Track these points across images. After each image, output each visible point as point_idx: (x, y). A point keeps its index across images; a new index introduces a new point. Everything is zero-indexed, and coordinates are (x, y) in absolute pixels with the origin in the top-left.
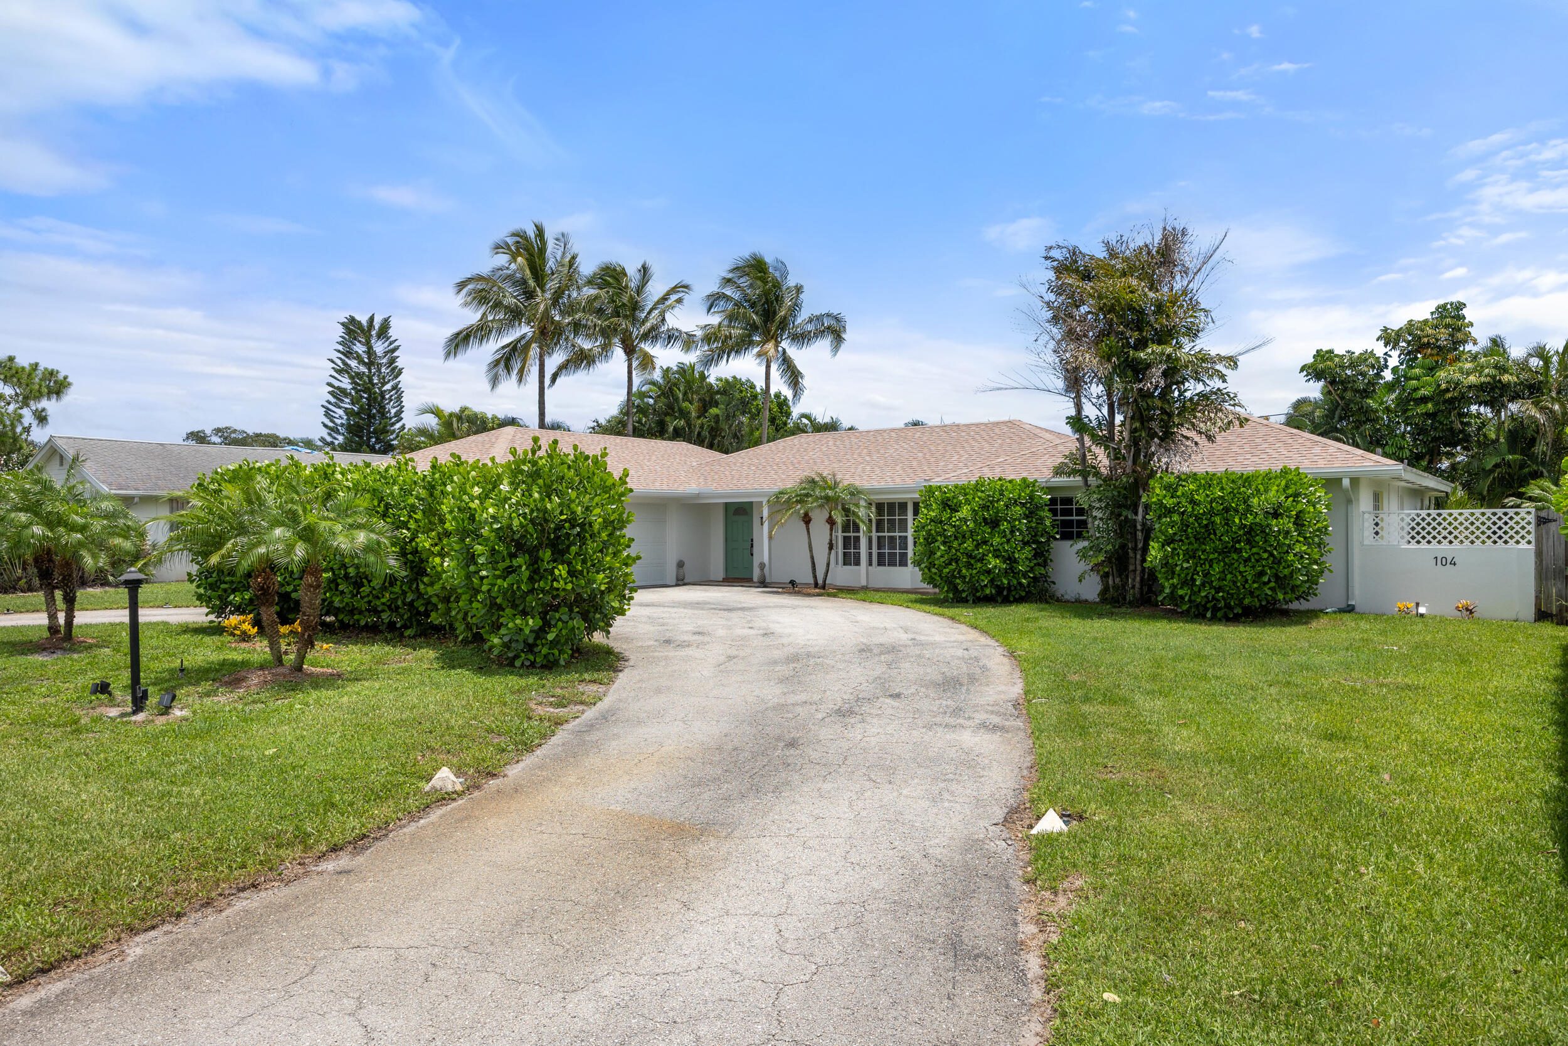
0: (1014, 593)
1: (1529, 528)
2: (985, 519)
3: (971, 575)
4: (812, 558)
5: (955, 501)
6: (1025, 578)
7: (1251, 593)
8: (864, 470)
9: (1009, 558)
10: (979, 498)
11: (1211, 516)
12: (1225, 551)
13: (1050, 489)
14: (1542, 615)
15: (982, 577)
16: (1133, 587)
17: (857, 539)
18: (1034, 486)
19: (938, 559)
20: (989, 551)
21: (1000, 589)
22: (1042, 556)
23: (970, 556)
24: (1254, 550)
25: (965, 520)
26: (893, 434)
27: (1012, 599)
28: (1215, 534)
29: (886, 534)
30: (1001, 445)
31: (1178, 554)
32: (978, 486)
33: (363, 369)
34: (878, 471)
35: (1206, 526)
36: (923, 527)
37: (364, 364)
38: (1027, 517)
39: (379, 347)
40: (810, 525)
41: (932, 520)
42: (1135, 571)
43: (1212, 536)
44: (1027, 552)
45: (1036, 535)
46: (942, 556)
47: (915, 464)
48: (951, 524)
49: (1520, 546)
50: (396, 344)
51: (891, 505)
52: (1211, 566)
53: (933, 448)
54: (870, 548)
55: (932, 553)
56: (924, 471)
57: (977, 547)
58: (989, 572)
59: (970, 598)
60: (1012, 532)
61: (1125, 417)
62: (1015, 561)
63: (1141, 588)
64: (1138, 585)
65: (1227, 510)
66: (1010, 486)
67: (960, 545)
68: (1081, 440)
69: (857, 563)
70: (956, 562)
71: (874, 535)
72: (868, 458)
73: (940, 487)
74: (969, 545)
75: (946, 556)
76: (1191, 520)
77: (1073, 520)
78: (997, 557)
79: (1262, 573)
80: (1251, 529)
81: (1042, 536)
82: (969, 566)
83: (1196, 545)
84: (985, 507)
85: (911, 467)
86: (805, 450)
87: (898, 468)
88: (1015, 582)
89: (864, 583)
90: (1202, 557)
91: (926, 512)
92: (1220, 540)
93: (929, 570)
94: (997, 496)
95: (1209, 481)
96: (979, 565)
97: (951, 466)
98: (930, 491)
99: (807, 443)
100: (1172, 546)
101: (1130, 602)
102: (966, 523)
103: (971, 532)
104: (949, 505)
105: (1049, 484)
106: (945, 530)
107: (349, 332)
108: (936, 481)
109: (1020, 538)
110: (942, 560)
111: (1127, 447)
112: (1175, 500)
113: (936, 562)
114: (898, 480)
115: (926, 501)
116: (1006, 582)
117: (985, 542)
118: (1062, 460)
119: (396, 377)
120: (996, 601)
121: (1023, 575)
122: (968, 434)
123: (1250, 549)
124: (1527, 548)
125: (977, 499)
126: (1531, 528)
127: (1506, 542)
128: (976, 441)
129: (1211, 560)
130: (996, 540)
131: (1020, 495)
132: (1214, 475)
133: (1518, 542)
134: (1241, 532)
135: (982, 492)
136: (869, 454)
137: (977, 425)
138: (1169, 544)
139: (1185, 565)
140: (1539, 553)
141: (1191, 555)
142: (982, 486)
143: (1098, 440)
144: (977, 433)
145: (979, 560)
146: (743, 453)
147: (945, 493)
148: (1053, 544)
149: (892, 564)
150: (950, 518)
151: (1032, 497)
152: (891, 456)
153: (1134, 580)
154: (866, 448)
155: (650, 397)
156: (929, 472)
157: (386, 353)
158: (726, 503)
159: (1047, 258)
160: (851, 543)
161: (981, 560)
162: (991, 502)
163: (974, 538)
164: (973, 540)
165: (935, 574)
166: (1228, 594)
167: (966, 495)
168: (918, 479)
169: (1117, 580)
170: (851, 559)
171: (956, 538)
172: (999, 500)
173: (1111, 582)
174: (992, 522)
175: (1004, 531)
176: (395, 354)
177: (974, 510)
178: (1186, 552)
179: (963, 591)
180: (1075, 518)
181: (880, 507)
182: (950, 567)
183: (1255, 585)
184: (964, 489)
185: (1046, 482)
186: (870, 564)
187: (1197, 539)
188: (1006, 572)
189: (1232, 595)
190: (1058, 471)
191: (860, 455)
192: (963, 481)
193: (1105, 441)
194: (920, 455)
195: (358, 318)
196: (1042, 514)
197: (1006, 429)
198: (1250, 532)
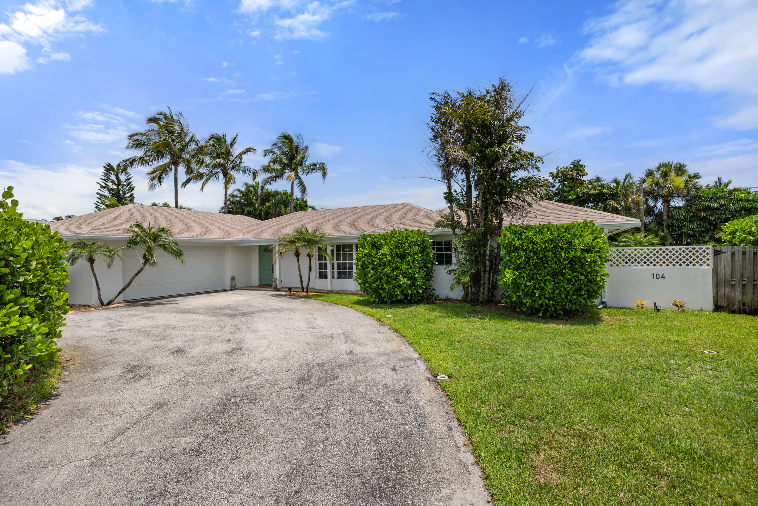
0: (414, 298)
1: (707, 257)
2: (397, 254)
3: (389, 287)
4: (301, 275)
5: (379, 243)
6: (420, 289)
7: (571, 301)
8: (329, 228)
9: (412, 278)
10: (394, 241)
11: (545, 252)
12: (554, 275)
13: (432, 237)
14: (717, 308)
15: (396, 290)
16: (483, 293)
17: (326, 264)
18: (424, 234)
19: (369, 278)
20: (400, 274)
21: (406, 296)
22: (429, 276)
23: (388, 276)
24: (575, 274)
25: (385, 255)
26: (346, 210)
27: (413, 301)
28: (548, 264)
29: (342, 262)
30: (401, 214)
31: (523, 276)
32: (393, 234)
33: (115, 187)
34: (337, 228)
35: (542, 258)
36: (360, 259)
37: (115, 184)
38: (421, 252)
39: (123, 177)
40: (299, 258)
41: (365, 255)
42: (484, 284)
43: (546, 265)
44: (422, 274)
45: (426, 263)
46: (372, 277)
47: (356, 224)
48: (377, 257)
49: (703, 267)
50: (131, 176)
51: (344, 246)
52: (545, 284)
53: (366, 216)
54: (333, 268)
55: (366, 274)
56: (361, 228)
57: (393, 271)
58: (400, 286)
59: (389, 301)
60: (413, 262)
61: (479, 192)
62: (415, 279)
63: (488, 295)
64: (486, 292)
65: (555, 248)
66: (411, 234)
67: (382, 270)
68: (451, 208)
69: (326, 277)
70: (380, 280)
71: (335, 262)
72: (332, 222)
73: (370, 235)
74: (388, 270)
75: (374, 277)
76: (532, 254)
77: (443, 254)
78: (404, 277)
79: (580, 289)
80: (572, 259)
81: (429, 263)
82: (388, 282)
83: (535, 271)
84: (396, 247)
85: (354, 226)
86: (302, 218)
87: (347, 226)
88: (415, 292)
89: (329, 288)
90: (539, 278)
91: (362, 250)
92: (551, 267)
93: (364, 284)
94: (404, 240)
95: (541, 229)
96: (394, 282)
97: (375, 225)
98: (364, 237)
99: (303, 215)
100: (519, 271)
101: (481, 302)
102: (386, 256)
103: (389, 262)
104: (376, 246)
105: (433, 234)
106: (373, 261)
107: (107, 170)
108: (368, 232)
109: (418, 265)
110: (372, 279)
111: (481, 210)
112: (521, 242)
113: (368, 280)
114: (347, 232)
115: (362, 244)
116: (410, 292)
117: (397, 268)
118: (441, 219)
119: (131, 191)
120: (403, 303)
121: (420, 287)
122: (384, 210)
123: (572, 273)
124: (708, 269)
125: (392, 242)
126: (710, 257)
127: (694, 265)
128: (388, 213)
129: (545, 280)
130: (405, 267)
131: (417, 239)
132: (544, 225)
133: (701, 265)
134: (567, 262)
135: (395, 238)
136: (333, 220)
137: (388, 205)
138: (516, 270)
139: (528, 284)
140: (716, 272)
141: (532, 278)
142: (395, 234)
143: (461, 207)
144: (389, 209)
145: (394, 279)
146: (270, 220)
147: (373, 238)
148: (435, 267)
149: (345, 278)
150: (377, 253)
151: (423, 241)
152: (344, 220)
153: (484, 289)
154: (332, 217)
155: (238, 197)
156: (364, 228)
157: (126, 180)
158: (260, 246)
159: (432, 99)
160: (323, 266)
161: (395, 279)
162: (401, 244)
163: (391, 265)
164: (391, 267)
165: (368, 287)
166: (556, 302)
167: (385, 239)
168: (358, 232)
169: (474, 289)
170: (322, 275)
171: (380, 266)
172: (405, 243)
173: (470, 290)
174: (401, 256)
175: (409, 261)
176: (130, 181)
177: (391, 249)
178: (528, 275)
179: (385, 297)
180: (444, 252)
181: (338, 247)
182: (377, 283)
183: (575, 297)
184: (384, 236)
185: (432, 232)
186: (333, 277)
187: (535, 267)
188: (410, 286)
189: (558, 303)
190: (438, 225)
191: (328, 220)
192: (383, 232)
193: (467, 207)
194: (359, 219)
195: (112, 164)
196: (429, 251)
197: (402, 207)
198: (572, 261)
